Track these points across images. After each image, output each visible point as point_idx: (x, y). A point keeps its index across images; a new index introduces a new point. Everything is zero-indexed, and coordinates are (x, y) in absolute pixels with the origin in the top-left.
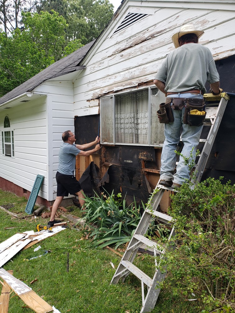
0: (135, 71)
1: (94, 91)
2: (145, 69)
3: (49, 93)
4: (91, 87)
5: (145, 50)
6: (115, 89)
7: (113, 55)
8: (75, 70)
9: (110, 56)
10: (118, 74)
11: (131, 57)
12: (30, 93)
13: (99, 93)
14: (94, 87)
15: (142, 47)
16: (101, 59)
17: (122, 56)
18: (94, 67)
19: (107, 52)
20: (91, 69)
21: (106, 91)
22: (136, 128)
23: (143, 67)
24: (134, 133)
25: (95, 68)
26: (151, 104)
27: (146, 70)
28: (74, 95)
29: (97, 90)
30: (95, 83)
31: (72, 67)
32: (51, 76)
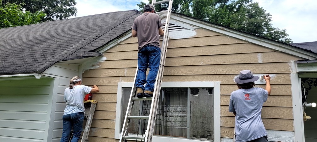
3: (57, 75)
8: (92, 56)
12: (39, 74)
22: (165, 120)
24: (163, 124)
26: (191, 102)
31: (84, 51)
32: (62, 58)
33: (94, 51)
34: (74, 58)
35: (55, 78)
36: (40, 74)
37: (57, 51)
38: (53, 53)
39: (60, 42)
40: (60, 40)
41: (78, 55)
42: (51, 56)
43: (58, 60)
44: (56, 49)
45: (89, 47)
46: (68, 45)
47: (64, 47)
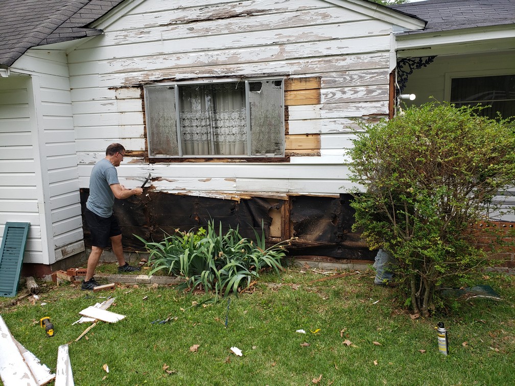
0: (218, 55)
1: (126, 74)
2: (237, 54)
3: (34, 71)
4: (117, 66)
5: (237, 30)
6: (178, 76)
7: (170, 24)
8: (86, 36)
9: (165, 25)
10: (182, 55)
11: (210, 34)
12: (5, 70)
13: (140, 78)
14: (126, 67)
15: (229, 24)
16: (143, 26)
17: (191, 29)
18: (127, 36)
19: (156, 17)
20: (117, 38)
21: (157, 76)
22: (214, 134)
23: (232, 51)
24: (212, 140)
25: (127, 38)
26: (250, 103)
27: (239, 56)
28: (70, 76)
29: (134, 74)
30: (129, 62)
31: (72, 28)
32: (37, 41)
33: (87, 26)
34: (57, 40)
35: (32, 76)
36: (7, 69)
37: (23, 29)
38: (17, 33)
39: (22, 11)
40: (20, 9)
41: (62, 35)
42: (14, 37)
43: (30, 45)
44: (19, 26)
45: (78, 21)
46: (39, 16)
47: (31, 20)
